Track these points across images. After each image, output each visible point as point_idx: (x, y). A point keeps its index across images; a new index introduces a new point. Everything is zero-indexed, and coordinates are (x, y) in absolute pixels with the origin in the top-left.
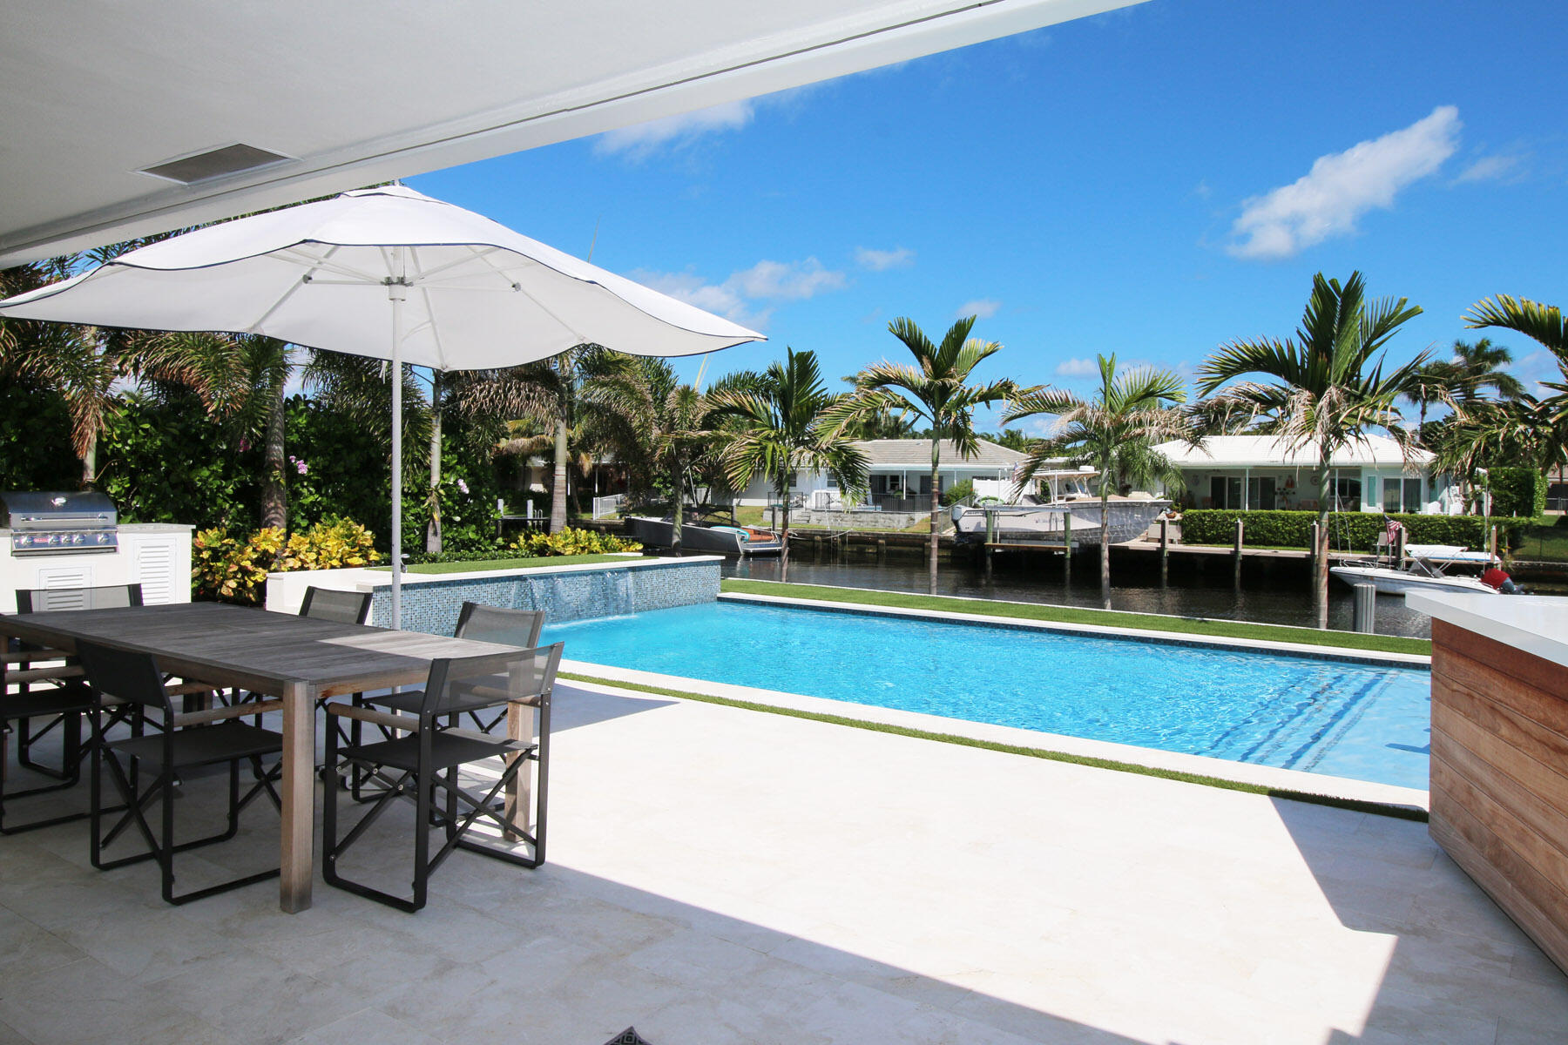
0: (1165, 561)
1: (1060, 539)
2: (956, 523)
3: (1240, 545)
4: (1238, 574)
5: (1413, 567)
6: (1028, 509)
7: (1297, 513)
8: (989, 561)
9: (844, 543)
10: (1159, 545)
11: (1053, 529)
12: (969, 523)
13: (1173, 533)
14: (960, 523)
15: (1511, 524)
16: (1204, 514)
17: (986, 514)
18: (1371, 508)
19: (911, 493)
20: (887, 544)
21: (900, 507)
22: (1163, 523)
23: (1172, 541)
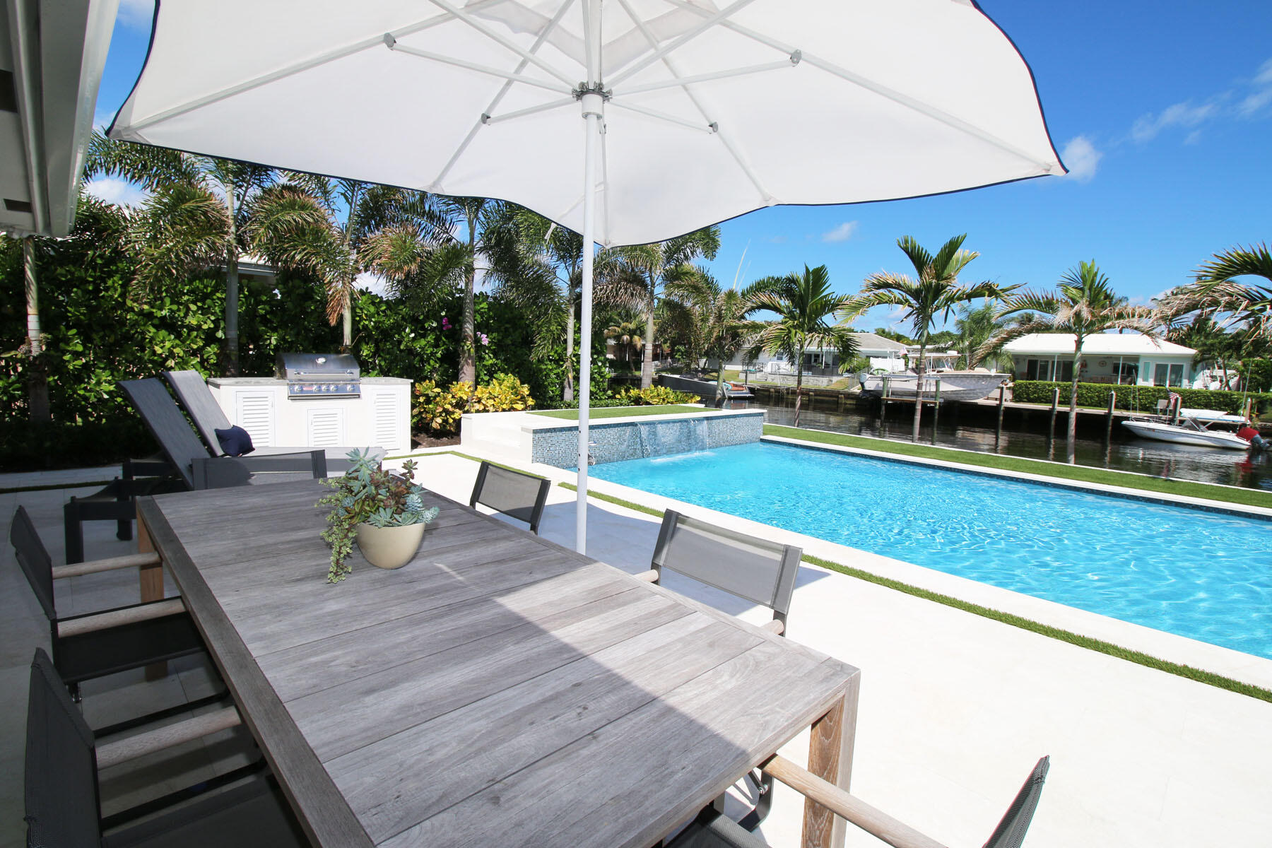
0: (1002, 413)
1: (932, 397)
2: (862, 384)
3: (1056, 404)
4: (1053, 423)
5: (1185, 424)
6: (912, 377)
7: (1098, 385)
8: (883, 408)
9: (788, 393)
10: (998, 402)
11: (928, 390)
12: (871, 385)
13: (1008, 395)
14: (865, 384)
15: (1260, 397)
16: (1030, 384)
17: (883, 379)
18: (1145, 382)
19: (827, 365)
20: (815, 395)
21: (823, 373)
22: (1002, 388)
23: (1006, 400)
